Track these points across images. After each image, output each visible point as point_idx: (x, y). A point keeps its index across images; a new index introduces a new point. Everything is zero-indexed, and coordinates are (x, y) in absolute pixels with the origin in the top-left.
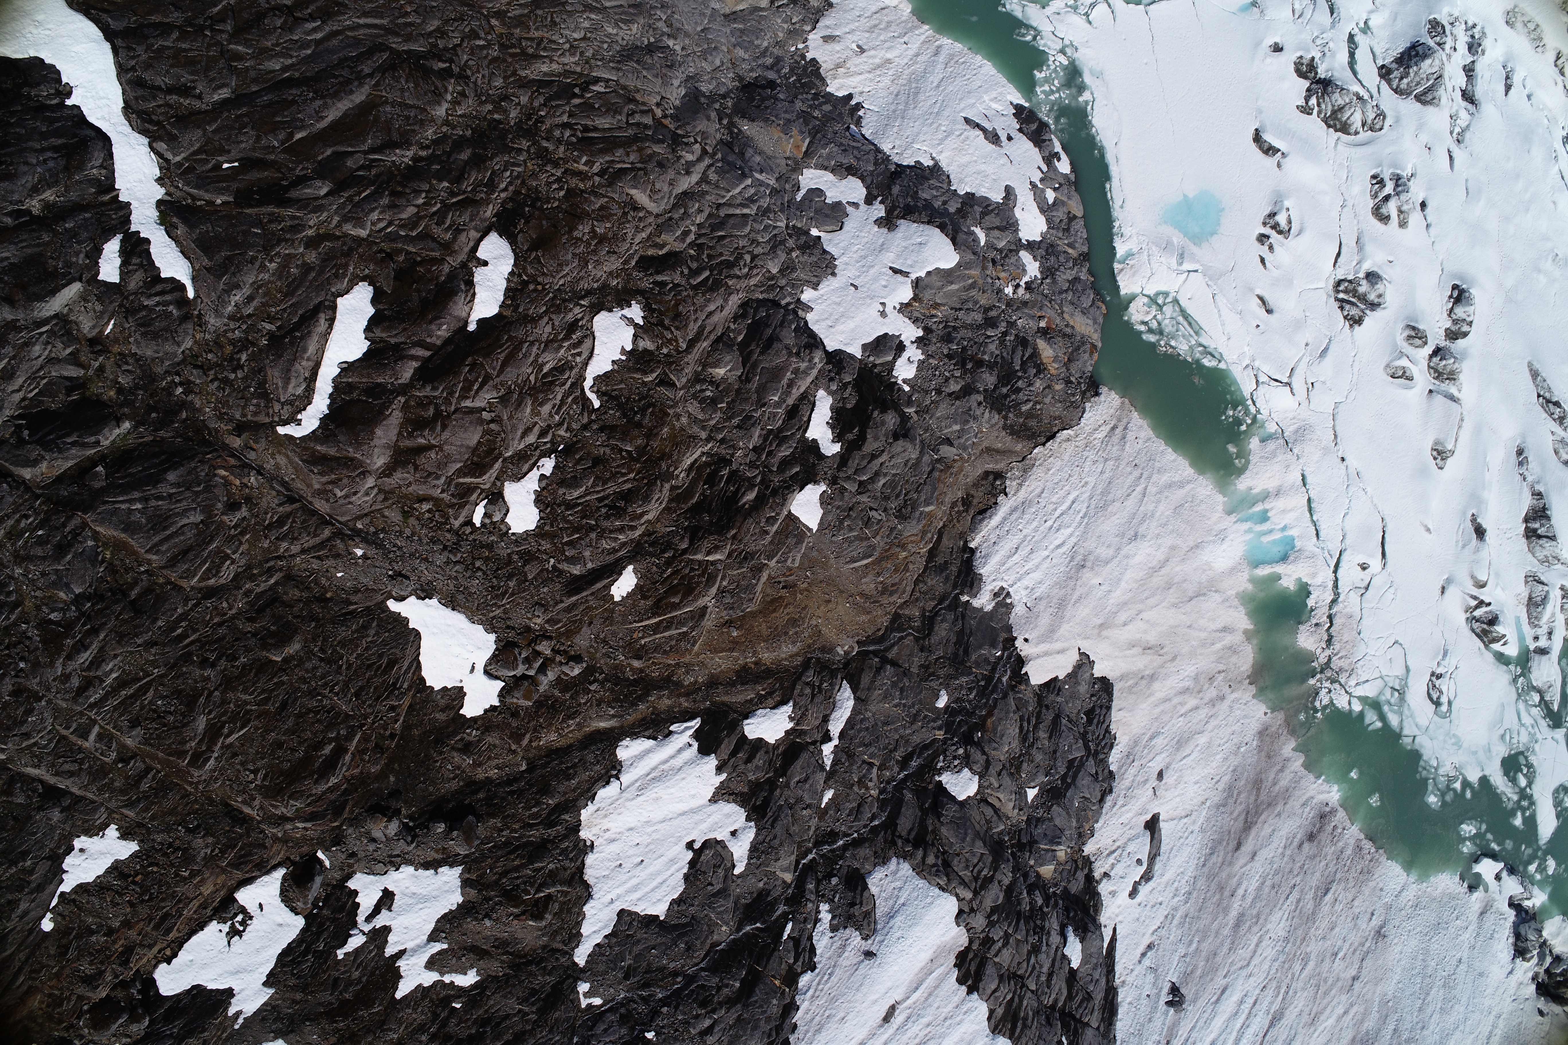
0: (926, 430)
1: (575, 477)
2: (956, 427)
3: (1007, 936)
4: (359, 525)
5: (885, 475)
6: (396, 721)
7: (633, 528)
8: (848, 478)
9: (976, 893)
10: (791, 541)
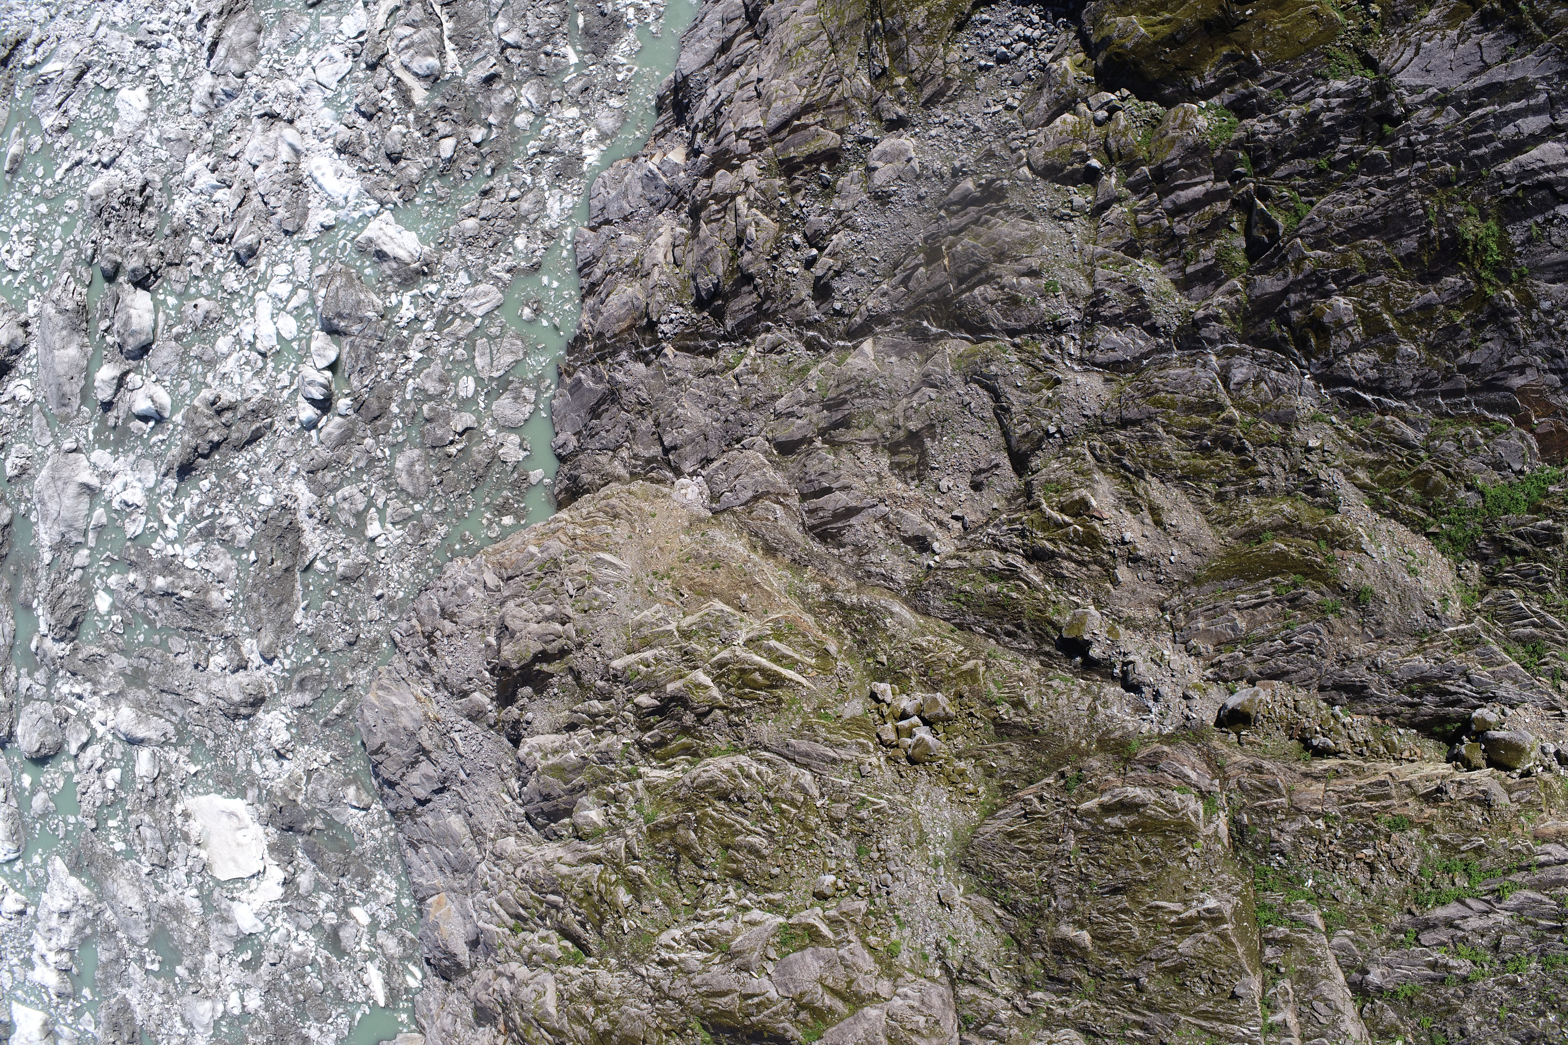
0: (492, 612)
1: (749, 852)
2: (471, 591)
3: (739, 135)
4: (938, 973)
5: (542, 611)
6: (1048, 785)
7: (741, 768)
8: (568, 638)
9: (733, 197)
10: (645, 631)
